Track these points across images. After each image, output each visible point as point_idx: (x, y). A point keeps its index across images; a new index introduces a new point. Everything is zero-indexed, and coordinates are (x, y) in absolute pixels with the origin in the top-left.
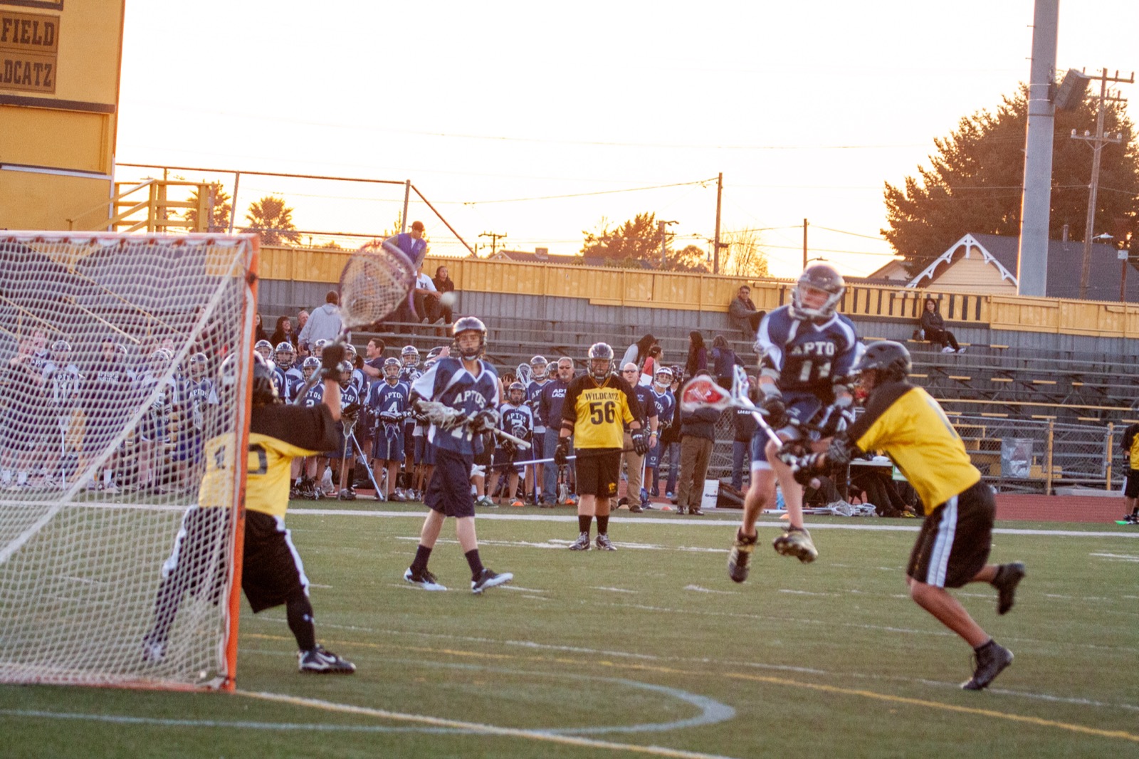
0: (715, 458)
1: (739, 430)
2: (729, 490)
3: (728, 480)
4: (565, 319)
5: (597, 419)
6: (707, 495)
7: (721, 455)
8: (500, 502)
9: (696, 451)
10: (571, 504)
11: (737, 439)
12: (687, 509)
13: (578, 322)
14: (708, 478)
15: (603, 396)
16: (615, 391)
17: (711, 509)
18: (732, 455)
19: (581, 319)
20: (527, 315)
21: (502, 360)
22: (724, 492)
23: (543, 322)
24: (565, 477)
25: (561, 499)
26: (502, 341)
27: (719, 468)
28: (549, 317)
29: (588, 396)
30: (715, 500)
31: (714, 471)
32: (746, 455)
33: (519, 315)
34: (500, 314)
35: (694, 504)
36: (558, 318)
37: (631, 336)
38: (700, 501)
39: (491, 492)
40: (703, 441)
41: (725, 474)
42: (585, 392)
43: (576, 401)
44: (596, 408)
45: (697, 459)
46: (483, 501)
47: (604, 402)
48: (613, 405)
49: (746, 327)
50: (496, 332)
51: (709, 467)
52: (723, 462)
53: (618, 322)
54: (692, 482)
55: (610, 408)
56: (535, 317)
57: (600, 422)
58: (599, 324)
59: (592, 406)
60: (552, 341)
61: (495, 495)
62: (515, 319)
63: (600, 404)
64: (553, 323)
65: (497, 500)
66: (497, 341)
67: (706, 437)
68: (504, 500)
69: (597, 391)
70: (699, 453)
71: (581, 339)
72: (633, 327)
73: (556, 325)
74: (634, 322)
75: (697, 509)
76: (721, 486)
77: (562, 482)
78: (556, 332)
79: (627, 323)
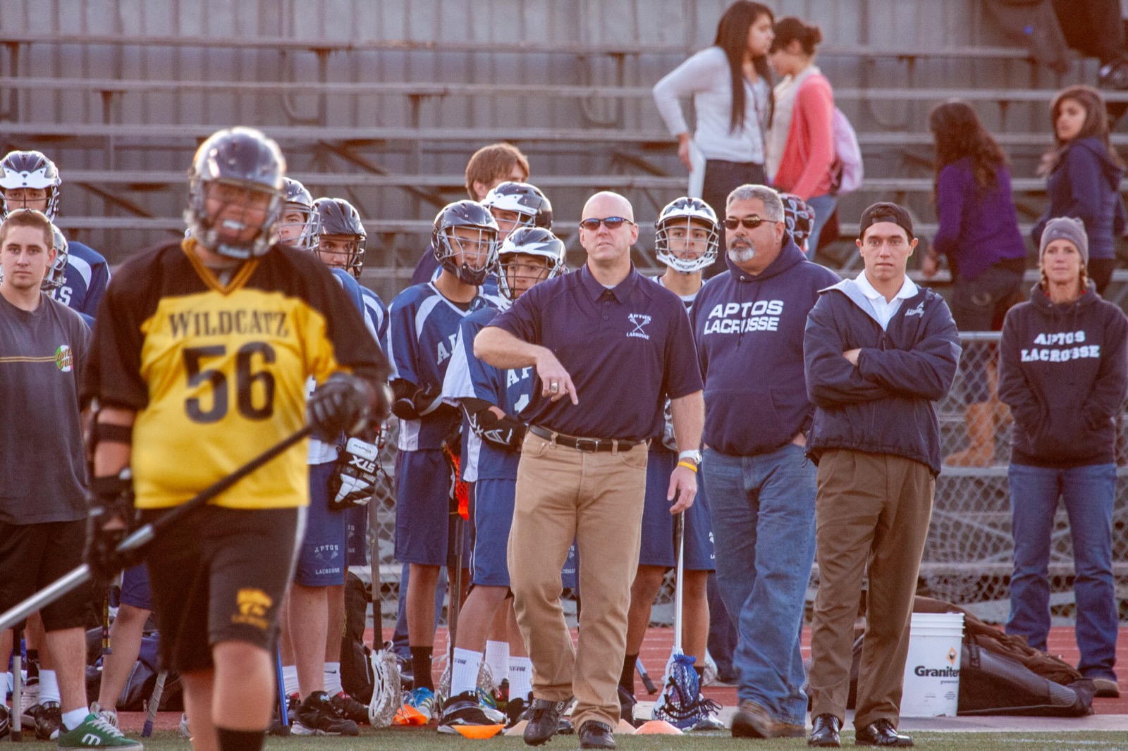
0: (943, 533)
1: (1027, 424)
2: (1004, 648)
3: (998, 612)
4: (366, 36)
5: (207, 403)
6: (921, 672)
7: (966, 518)
8: (147, 732)
9: (870, 508)
10: (414, 722)
11: (1021, 457)
12: (849, 726)
13: (411, 45)
14: (920, 608)
15: (231, 322)
16: (276, 301)
17: (940, 720)
18: (1008, 515)
19: (422, 33)
20: (221, 27)
21: (136, 198)
22: (984, 656)
23: (284, 52)
24: (389, 628)
25: (376, 707)
26: (132, 129)
27: (964, 567)
28: (305, 31)
29: (177, 322)
30: (951, 686)
31: (944, 579)
32: (1062, 515)
33: (190, 28)
34: (118, 24)
35: (870, 706)
36: (336, 34)
37: (612, 91)
38: (897, 695)
39: (111, 691)
40: (895, 469)
41: (987, 588)
42: (168, 306)
43: (142, 337)
44: (208, 365)
45: (877, 538)
46: (85, 728)
47: (235, 343)
48: (269, 355)
49: (1041, 36)
50: (107, 94)
51: (923, 567)
52: (979, 545)
53: (562, 41)
54: (863, 624)
55: (257, 364)
56: (252, 36)
57: (218, 413)
58: (492, 49)
59: (192, 359)
60: (320, 121)
61: (130, 704)
62: (177, 44)
63: (219, 351)
64: (322, 52)
65: (136, 721)
66: (111, 130)
67: (911, 455)
68: (162, 723)
69: (211, 303)
70: (882, 518)
71: (426, 107)
72: (619, 56)
73: (332, 59)
74: (620, 37)
75: (884, 725)
76: (972, 632)
77: (379, 645)
78: (332, 86)
79: (596, 41)
